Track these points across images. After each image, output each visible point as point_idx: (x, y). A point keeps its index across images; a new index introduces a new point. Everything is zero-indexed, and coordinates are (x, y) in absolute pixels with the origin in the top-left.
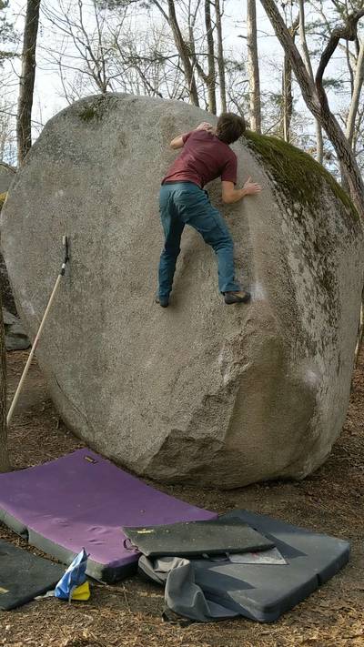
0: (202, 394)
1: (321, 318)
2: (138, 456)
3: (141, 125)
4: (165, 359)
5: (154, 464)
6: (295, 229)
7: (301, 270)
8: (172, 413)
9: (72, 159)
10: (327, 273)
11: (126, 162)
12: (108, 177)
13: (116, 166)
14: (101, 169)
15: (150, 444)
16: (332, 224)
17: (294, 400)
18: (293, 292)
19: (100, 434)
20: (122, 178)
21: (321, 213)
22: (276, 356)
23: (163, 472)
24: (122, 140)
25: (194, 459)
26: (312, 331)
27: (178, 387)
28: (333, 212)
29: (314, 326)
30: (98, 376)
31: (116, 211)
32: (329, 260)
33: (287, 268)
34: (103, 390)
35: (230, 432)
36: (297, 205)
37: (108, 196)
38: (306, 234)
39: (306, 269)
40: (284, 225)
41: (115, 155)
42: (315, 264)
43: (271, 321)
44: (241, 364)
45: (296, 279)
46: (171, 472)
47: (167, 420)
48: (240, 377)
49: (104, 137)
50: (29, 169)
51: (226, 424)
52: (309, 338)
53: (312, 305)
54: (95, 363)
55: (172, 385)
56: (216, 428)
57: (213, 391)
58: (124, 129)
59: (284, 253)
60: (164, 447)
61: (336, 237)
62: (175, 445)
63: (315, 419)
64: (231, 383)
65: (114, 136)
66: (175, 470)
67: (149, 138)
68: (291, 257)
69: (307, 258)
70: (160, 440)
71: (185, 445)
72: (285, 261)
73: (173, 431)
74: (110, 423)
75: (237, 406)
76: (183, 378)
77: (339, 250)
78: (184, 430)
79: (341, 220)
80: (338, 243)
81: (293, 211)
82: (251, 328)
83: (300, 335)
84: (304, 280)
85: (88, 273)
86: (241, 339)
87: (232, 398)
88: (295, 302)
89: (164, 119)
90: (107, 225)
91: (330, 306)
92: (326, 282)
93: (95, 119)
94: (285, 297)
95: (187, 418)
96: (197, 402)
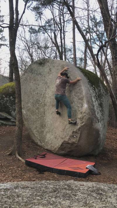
0: (72, 131)
1: (100, 114)
2: (54, 148)
3: (55, 66)
4: (62, 123)
5: (58, 150)
6: (93, 92)
7: (95, 101)
8: (64, 137)
9: (37, 74)
10: (101, 103)
11: (51, 75)
12: (46, 79)
13: (48, 76)
14: (44, 77)
15: (57, 145)
16: (102, 91)
17: (94, 133)
18: (94, 107)
19: (43, 143)
20: (50, 79)
21: (99, 88)
22: (90, 122)
23: (61, 152)
24: (50, 70)
25: (69, 148)
26: (98, 116)
27: (65, 130)
28: (102, 88)
29: (99, 115)
30: (43, 128)
31: (48, 87)
32: (101, 100)
33: (92, 101)
34: (44, 132)
35: (79, 141)
36: (94, 86)
37: (46, 83)
38: (96, 93)
39: (96, 101)
40: (91, 91)
41: (48, 73)
42: (98, 100)
43: (89, 113)
44: (82, 123)
45: (94, 104)
46: (63, 152)
47: (62, 138)
48: (82, 126)
49: (45, 69)
50: (24, 76)
51: (78, 139)
52: (98, 118)
53: (98, 110)
54: (42, 125)
55: (64, 130)
56: (75, 140)
57: (75, 130)
58: (51, 67)
59: (91, 97)
60: (62, 145)
61: (103, 94)
62: (65, 145)
63: (99, 138)
64: (80, 128)
65: (48, 69)
66: (64, 152)
67: (57, 69)
68: (93, 98)
69: (96, 99)
70: (60, 143)
71: (67, 144)
72: (92, 99)
73: (64, 141)
74: (46, 141)
75: (81, 134)
76: (67, 128)
77: (103, 97)
78: (67, 141)
79: (104, 90)
80: (103, 96)
81: (93, 87)
82: (85, 114)
83: (96, 117)
84: (96, 104)
85: (41, 102)
86: (82, 117)
87: (79, 132)
88: (94, 109)
89: (61, 65)
90: (46, 90)
91: (102, 111)
92: (101, 105)
93: (43, 64)
94: (92, 107)
95: (68, 138)
96: (70, 133)
